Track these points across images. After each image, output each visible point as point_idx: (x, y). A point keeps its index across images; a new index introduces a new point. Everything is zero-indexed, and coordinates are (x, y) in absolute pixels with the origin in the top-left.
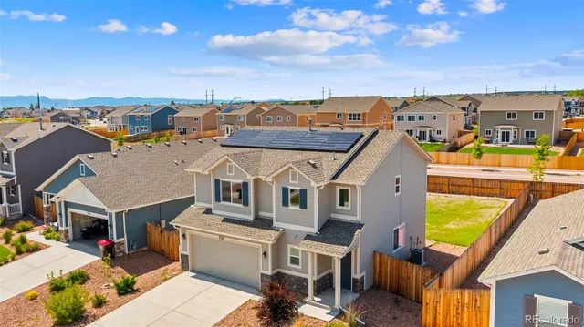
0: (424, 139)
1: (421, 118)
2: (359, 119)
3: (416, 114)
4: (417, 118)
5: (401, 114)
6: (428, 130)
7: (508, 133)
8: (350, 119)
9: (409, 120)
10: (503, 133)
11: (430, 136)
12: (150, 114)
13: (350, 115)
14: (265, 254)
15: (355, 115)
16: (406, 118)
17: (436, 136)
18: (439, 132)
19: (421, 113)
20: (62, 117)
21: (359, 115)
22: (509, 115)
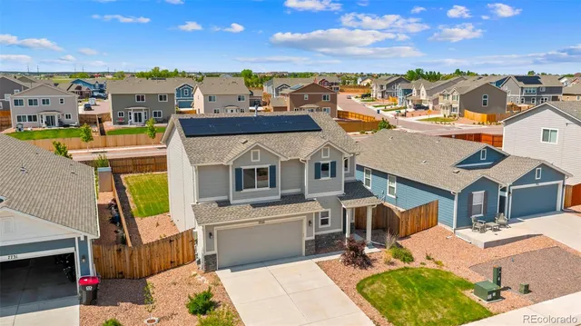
0: (53, 124)
3: (39, 97)
4: (40, 102)
6: (56, 114)
7: (140, 114)
10: (136, 114)
11: (59, 120)
14: (310, 222)
17: (66, 121)
18: (68, 117)
19: (45, 97)
22: (138, 97)
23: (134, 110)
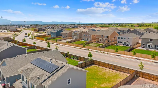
0: (125, 44)
1: (125, 38)
2: (107, 37)
3: (123, 37)
4: (123, 39)
5: (119, 37)
6: (126, 42)
7: (150, 45)
8: (105, 37)
9: (121, 39)
10: (148, 45)
11: (127, 44)
12: (56, 32)
13: (105, 36)
15: (106, 36)
16: (120, 38)
18: (130, 43)
19: (125, 37)
20: (40, 29)
21: (107, 36)
22: (150, 40)
23: (148, 44)
